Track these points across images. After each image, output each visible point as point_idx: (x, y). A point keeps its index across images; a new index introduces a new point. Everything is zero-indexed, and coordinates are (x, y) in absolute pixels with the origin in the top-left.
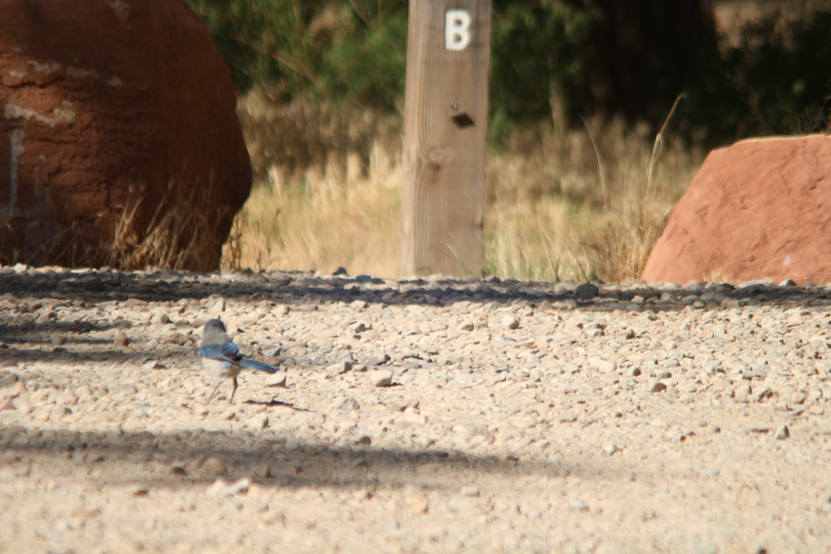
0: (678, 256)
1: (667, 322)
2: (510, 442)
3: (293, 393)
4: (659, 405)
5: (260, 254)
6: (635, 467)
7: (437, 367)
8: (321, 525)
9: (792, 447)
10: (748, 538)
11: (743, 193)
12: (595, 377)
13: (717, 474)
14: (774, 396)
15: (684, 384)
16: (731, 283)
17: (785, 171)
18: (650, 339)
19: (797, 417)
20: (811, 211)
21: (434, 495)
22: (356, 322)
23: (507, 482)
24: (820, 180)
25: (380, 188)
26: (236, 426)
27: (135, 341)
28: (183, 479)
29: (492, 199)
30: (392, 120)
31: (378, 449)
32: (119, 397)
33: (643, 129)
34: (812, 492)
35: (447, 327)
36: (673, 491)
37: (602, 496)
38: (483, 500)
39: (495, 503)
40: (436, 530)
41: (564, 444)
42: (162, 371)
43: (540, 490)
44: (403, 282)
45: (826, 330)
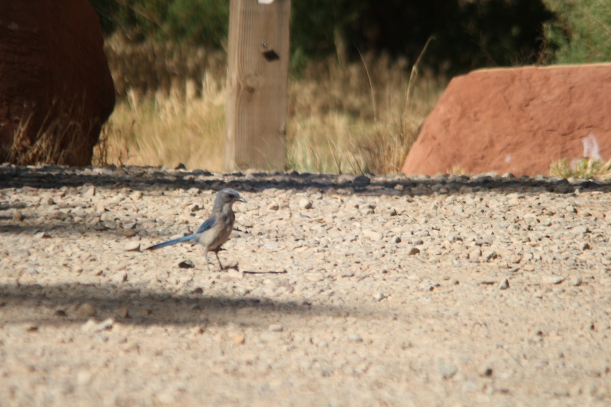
0: (429, 155)
1: (420, 204)
2: (305, 292)
3: (146, 256)
4: (414, 264)
5: (121, 153)
6: (397, 310)
7: (251, 237)
8: (166, 353)
9: (511, 295)
10: (479, 361)
11: (476, 109)
12: (368, 244)
13: (457, 315)
14: (498, 257)
15: (433, 249)
16: (467, 175)
17: (507, 93)
18: (408, 216)
19: (515, 273)
20: (526, 122)
21: (249, 331)
22: (192, 204)
23: (303, 321)
24: (532, 100)
25: (210, 105)
26: (103, 280)
27: (28, 218)
28: (64, 319)
29: (292, 113)
30: (219, 55)
31: (208, 297)
32: (17, 258)
33: (402, 62)
34: (525, 328)
35: (259, 207)
36: (425, 327)
37: (372, 331)
38: (285, 334)
39: (294, 336)
40: (251, 356)
41: (345, 293)
42: (49, 239)
43: (327, 327)
44: (226, 175)
45: (536, 210)
